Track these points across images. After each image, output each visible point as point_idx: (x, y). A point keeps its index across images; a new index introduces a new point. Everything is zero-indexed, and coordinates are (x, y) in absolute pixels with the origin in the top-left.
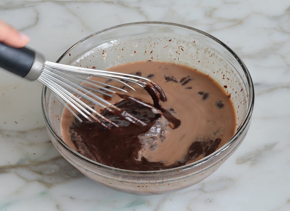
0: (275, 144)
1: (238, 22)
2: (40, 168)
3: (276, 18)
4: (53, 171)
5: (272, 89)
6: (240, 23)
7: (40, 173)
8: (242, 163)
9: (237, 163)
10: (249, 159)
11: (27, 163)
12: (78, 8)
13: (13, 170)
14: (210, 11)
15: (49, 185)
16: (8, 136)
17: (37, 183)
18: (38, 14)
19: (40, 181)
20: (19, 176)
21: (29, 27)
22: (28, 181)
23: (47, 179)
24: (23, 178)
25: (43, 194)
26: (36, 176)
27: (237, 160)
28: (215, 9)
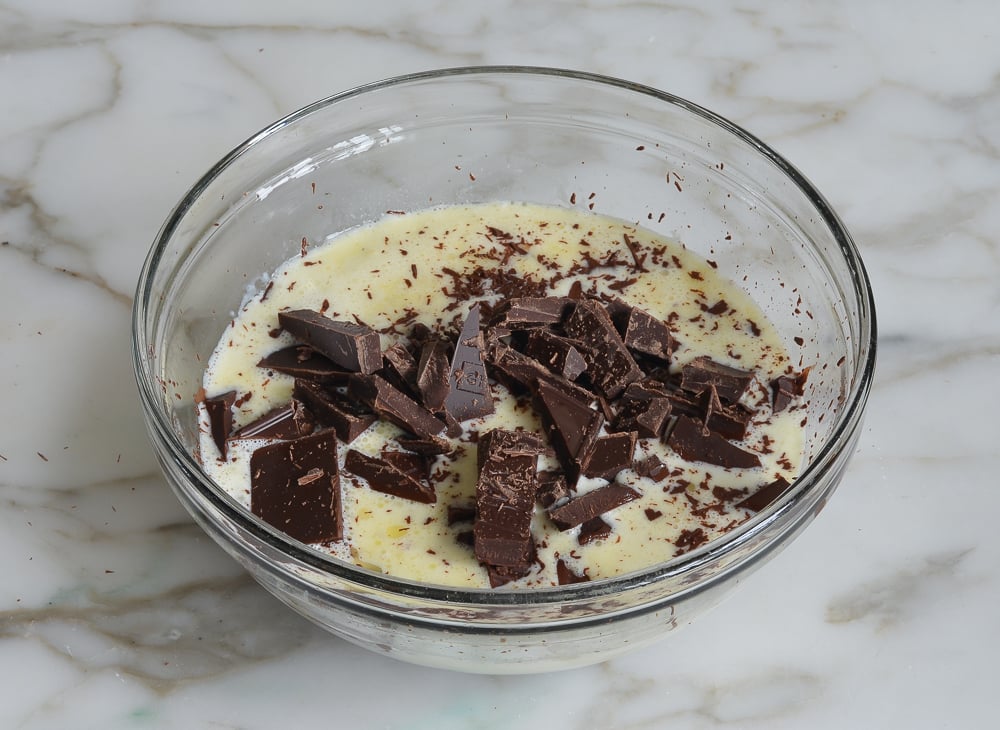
0: (964, 554)
1: (830, 116)
2: (130, 621)
3: (961, 104)
4: (174, 635)
5: (950, 356)
6: (836, 120)
7: (131, 641)
8: (849, 620)
9: (831, 621)
10: (872, 607)
11: (83, 602)
12: (261, 50)
13: (31, 627)
14: (731, 75)
15: (162, 686)
16: (13, 503)
17: (117, 675)
18: (119, 68)
19: (130, 670)
20: (56, 650)
21: (86, 115)
22: (86, 669)
23: (153, 664)
24: (69, 658)
25: (139, 715)
26: (115, 652)
27: (831, 609)
28: (746, 67)
